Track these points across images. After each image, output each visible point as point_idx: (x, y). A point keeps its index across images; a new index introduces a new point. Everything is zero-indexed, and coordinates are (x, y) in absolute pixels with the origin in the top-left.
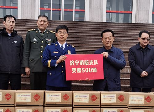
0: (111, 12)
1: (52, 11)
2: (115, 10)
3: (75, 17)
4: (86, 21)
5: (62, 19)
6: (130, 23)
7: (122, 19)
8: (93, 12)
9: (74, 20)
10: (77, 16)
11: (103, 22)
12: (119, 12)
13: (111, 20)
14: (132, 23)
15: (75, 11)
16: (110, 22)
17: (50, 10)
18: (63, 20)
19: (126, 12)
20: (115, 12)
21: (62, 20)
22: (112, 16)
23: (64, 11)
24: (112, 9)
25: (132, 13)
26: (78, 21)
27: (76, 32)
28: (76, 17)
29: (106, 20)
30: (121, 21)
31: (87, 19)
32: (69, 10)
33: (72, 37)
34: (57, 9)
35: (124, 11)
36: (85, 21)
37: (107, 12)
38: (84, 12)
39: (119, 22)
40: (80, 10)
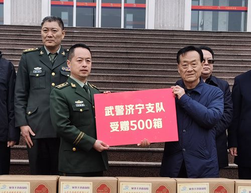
0: (203, 8)
1: (77, 6)
2: (210, 5)
3: (125, 20)
4: (149, 28)
5: (98, 24)
6: (242, 31)
7: (225, 23)
8: (164, 8)
9: (122, 27)
10: (130, 17)
11: (185, 29)
12: (219, 8)
13: (202, 26)
14: (248, 31)
15: (125, 8)
16: (200, 29)
17: (73, 6)
18: (100, 27)
19: (235, 8)
20: (211, 8)
21: (97, 27)
22: (203, 18)
23: (102, 7)
24: (204, 4)
25: (246, 11)
26: (131, 27)
27: (127, 53)
28: (127, 20)
29: (192, 27)
30: (223, 27)
31: (150, 25)
32: (112, 5)
33: (119, 62)
34: (86, 4)
35: (230, 5)
36: (146, 28)
37: (192, 10)
38: (145, 8)
39: (219, 30)
40: (135, 6)
